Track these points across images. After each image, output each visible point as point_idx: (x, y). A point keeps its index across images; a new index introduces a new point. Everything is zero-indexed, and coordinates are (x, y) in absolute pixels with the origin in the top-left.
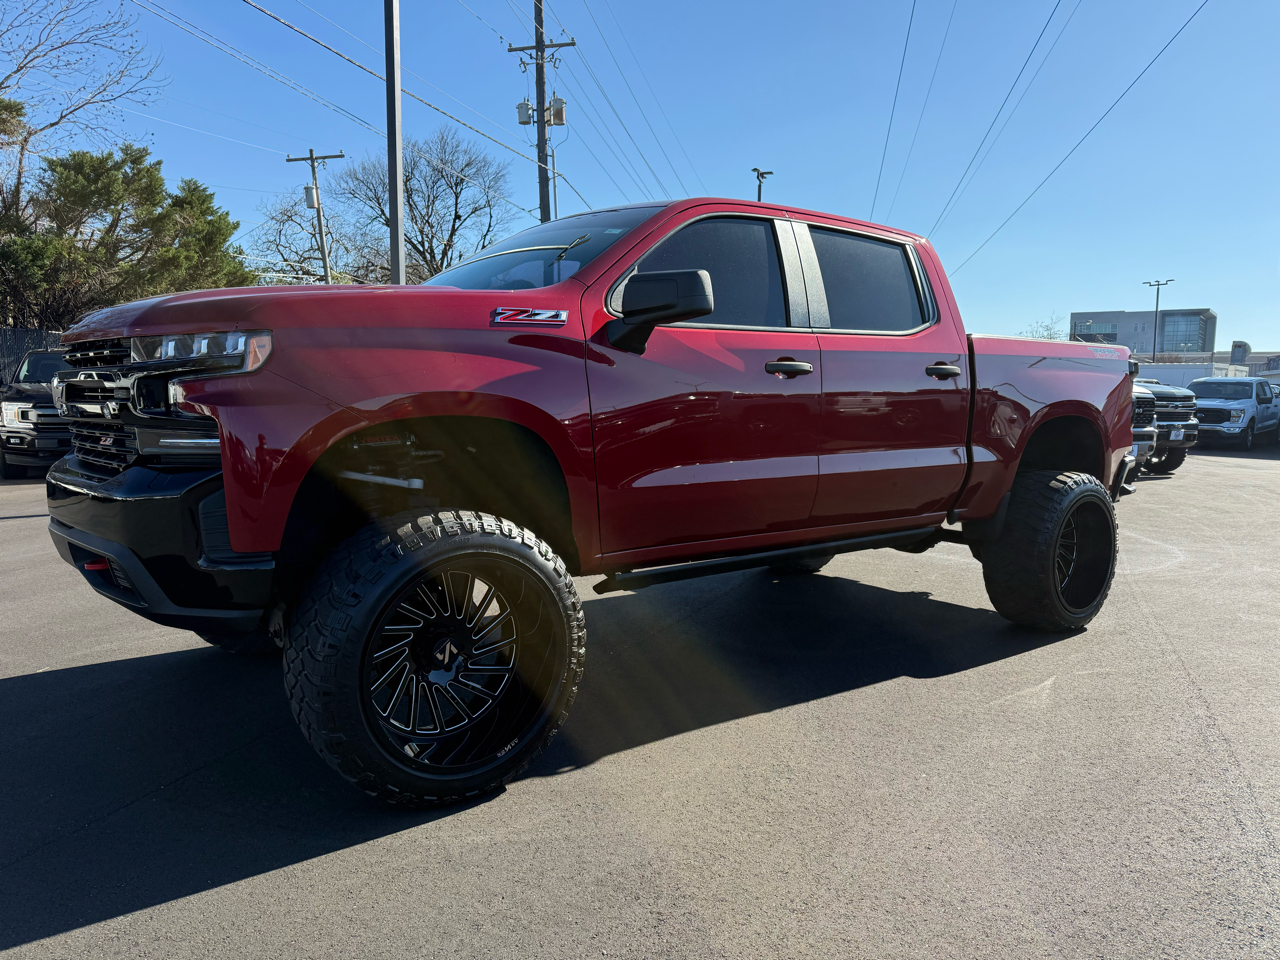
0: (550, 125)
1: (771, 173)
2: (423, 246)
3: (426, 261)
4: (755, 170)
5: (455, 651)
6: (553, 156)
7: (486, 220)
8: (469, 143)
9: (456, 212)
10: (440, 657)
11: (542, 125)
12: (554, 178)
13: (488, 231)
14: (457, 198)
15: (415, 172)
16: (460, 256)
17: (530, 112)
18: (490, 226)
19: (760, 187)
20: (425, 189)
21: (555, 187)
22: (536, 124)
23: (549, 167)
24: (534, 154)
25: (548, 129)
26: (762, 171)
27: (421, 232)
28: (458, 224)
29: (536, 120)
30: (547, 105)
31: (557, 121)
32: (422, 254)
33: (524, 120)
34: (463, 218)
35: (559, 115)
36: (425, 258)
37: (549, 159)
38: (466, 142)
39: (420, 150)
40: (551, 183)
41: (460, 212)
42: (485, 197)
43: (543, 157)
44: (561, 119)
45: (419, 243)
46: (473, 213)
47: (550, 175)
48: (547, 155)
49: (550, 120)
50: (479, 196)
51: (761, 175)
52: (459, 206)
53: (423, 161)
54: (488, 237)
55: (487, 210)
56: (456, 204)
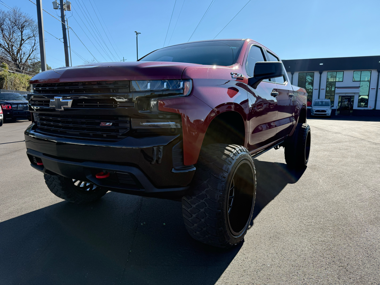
0: (65, 10)
1: (140, 33)
2: (9, 50)
3: (11, 55)
4: (136, 32)
6: (67, 21)
7: (34, 41)
8: (25, 14)
9: (22, 38)
11: (62, 10)
12: (68, 28)
13: (34, 45)
14: (22, 33)
15: (4, 22)
16: (24, 54)
17: (58, 5)
18: (35, 44)
19: (137, 37)
20: (8, 29)
21: (68, 32)
22: (60, 10)
23: (66, 24)
24: (60, 19)
25: (64, 11)
26: (138, 32)
27: (8, 44)
28: (23, 42)
29: (60, 8)
30: (64, 3)
31: (68, 9)
32: (9, 52)
33: (56, 8)
34: (25, 40)
35: (68, 7)
36: (10, 54)
37: (66, 22)
38: (24, 14)
39: (5, 15)
40: (67, 30)
41: (23, 38)
42: (33, 33)
43: (63, 20)
44: (70, 9)
45: (7, 48)
46: (28, 39)
47: (66, 27)
48: (65, 21)
49: (65, 9)
50: (30, 33)
51: (137, 34)
52: (23, 36)
53: (7, 19)
54: (34, 47)
55: (34, 38)
56: (22, 35)
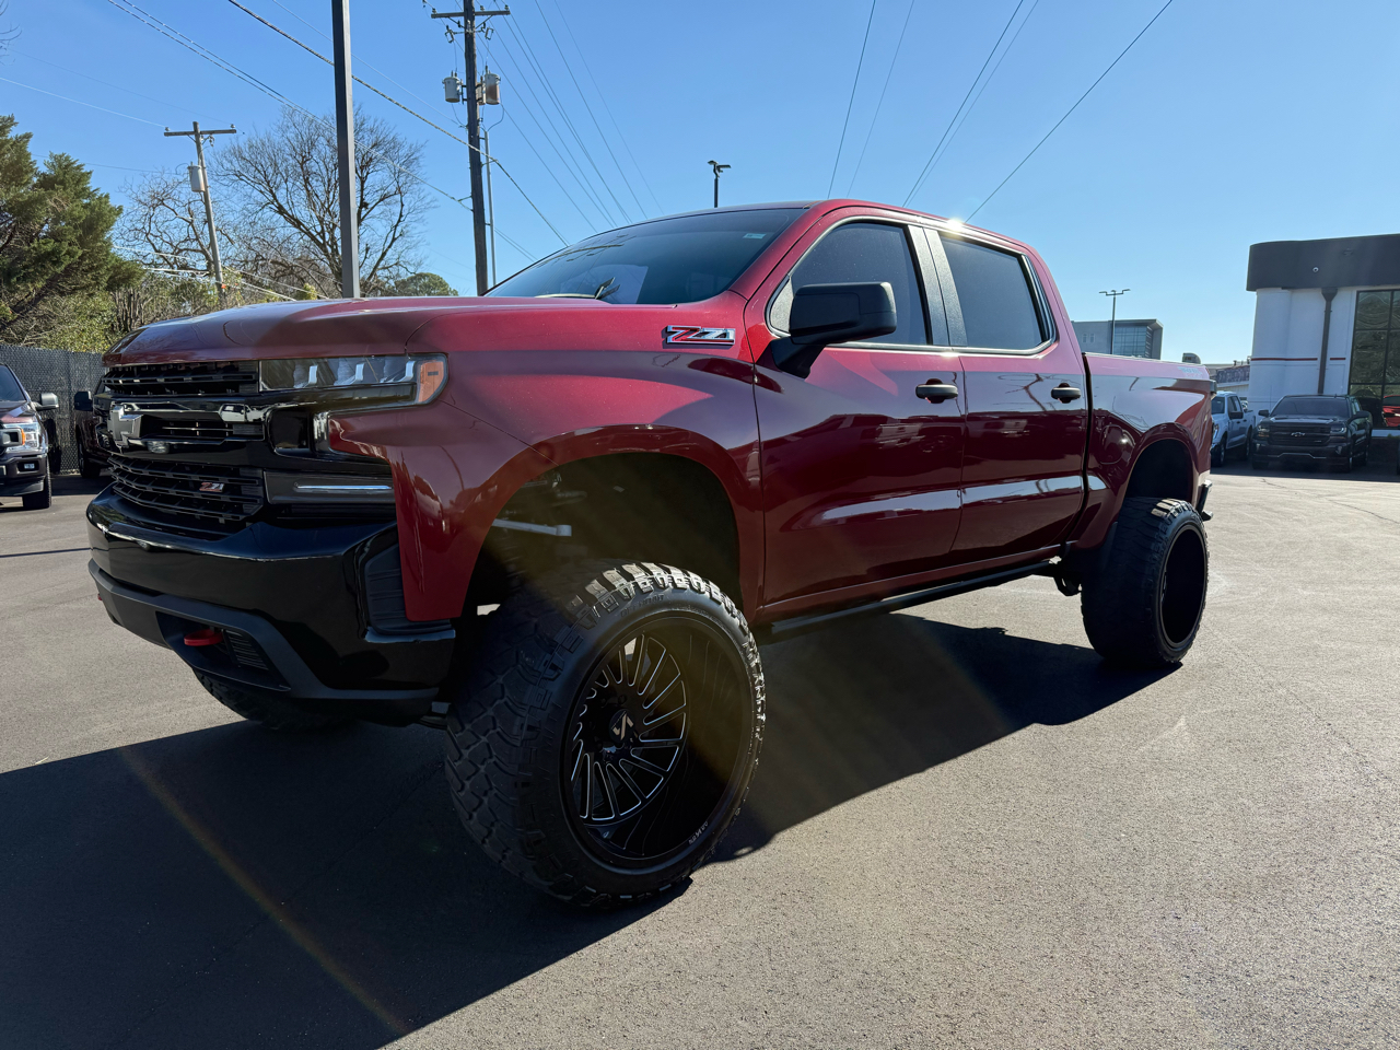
0: (482, 104)
1: (728, 166)
2: (323, 238)
3: (327, 255)
4: (711, 162)
5: (631, 724)
6: (485, 139)
7: (397, 209)
8: (375, 121)
9: (362, 199)
10: (616, 731)
11: (473, 103)
12: (488, 163)
13: (399, 221)
14: (363, 183)
15: (313, 152)
16: (367, 250)
17: (459, 88)
18: (401, 216)
19: (716, 181)
20: (324, 172)
21: (489, 173)
22: (465, 103)
23: (482, 150)
24: (464, 135)
25: (479, 108)
26: (719, 163)
27: (321, 221)
28: (364, 212)
29: (465, 97)
30: (478, 81)
31: (490, 100)
32: (322, 246)
33: (452, 97)
34: (370, 206)
35: (492, 93)
36: (326, 251)
37: (482, 142)
38: (372, 120)
39: (317, 128)
40: (484, 169)
41: (367, 200)
42: (395, 183)
43: (474, 139)
44: (495, 97)
45: (319, 234)
46: (381, 200)
47: (483, 159)
48: (479, 138)
49: (482, 99)
50: (387, 182)
51: (717, 168)
52: (365, 192)
53: (322, 140)
54: (399, 229)
55: (398, 197)
56: (362, 190)
